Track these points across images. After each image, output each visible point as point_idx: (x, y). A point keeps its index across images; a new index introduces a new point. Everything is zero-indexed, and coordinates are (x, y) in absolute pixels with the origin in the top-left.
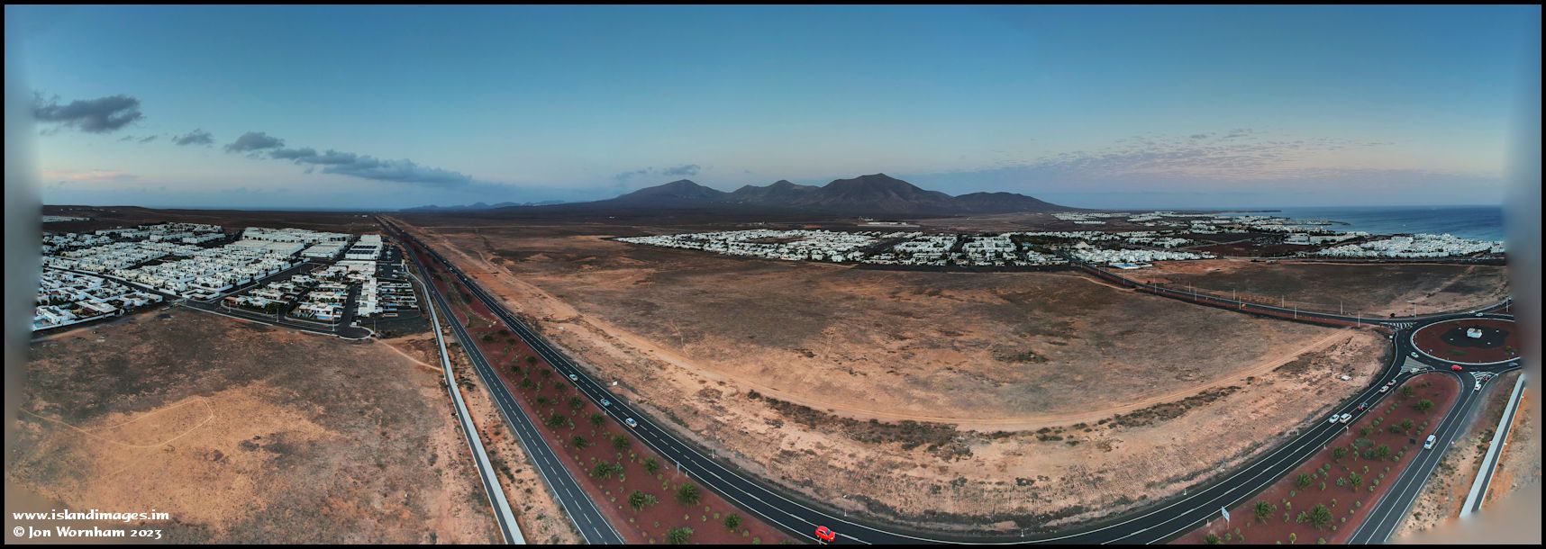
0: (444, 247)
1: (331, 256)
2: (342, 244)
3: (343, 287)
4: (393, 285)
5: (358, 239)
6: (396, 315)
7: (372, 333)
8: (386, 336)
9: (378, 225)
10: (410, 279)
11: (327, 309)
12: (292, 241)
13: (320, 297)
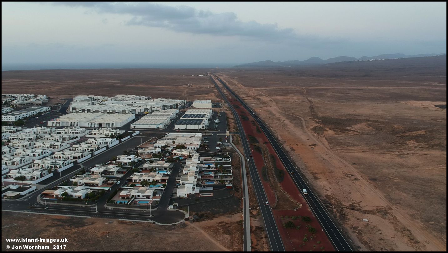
0: (271, 113)
1: (161, 127)
2: (173, 113)
3: (167, 165)
4: (214, 160)
5: (189, 105)
6: (212, 195)
7: (187, 216)
8: (199, 218)
9: (213, 86)
10: (232, 152)
11: (147, 193)
12: (124, 112)
13: (142, 179)
